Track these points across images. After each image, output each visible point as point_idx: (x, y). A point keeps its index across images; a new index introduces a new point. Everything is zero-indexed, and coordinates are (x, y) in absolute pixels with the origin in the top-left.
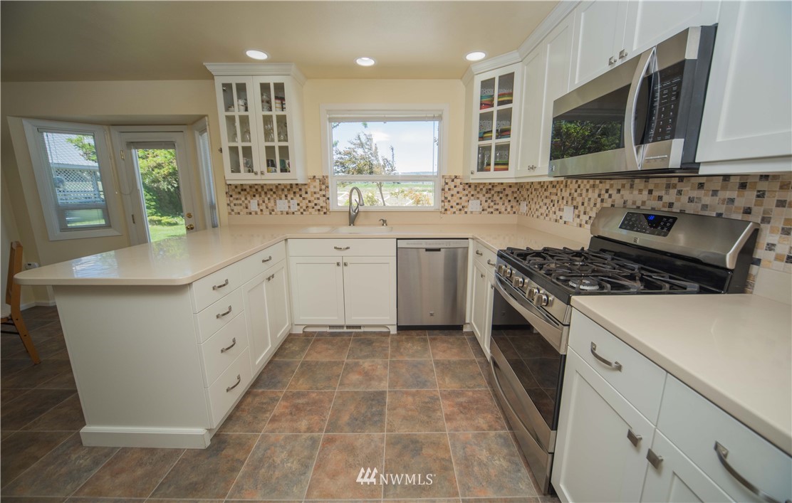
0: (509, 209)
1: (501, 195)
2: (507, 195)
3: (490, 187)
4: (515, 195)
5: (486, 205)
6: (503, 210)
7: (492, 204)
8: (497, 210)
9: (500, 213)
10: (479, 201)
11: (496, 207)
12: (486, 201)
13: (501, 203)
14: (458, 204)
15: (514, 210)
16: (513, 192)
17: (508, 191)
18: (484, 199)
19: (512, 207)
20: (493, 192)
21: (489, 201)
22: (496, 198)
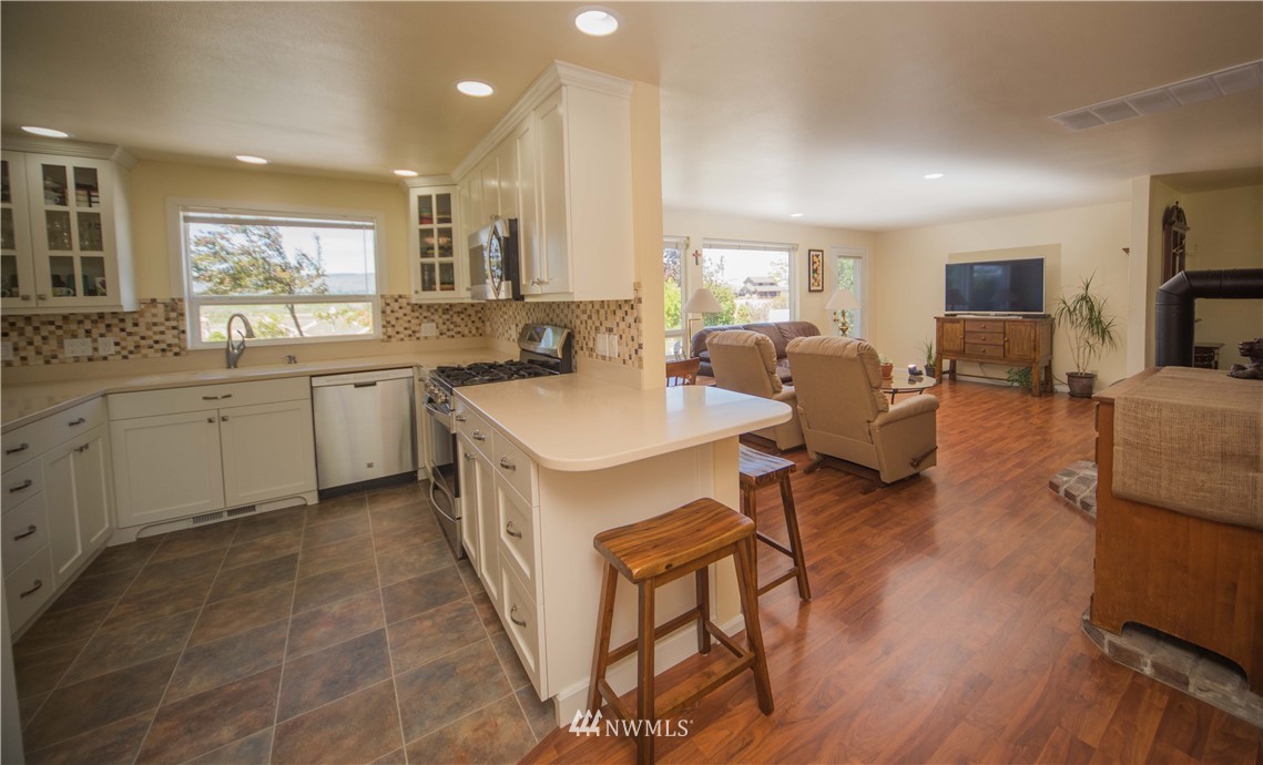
0: (474, 332)
1: (462, 316)
2: (470, 316)
3: (447, 307)
4: (480, 315)
5: (444, 328)
6: (466, 332)
7: (452, 326)
8: (459, 333)
9: (463, 336)
10: (434, 324)
11: (458, 329)
12: (444, 324)
13: (463, 325)
14: (406, 329)
15: (480, 331)
16: (476, 312)
17: (471, 311)
18: (441, 321)
19: (477, 328)
20: (451, 313)
21: (448, 323)
22: (456, 319)
